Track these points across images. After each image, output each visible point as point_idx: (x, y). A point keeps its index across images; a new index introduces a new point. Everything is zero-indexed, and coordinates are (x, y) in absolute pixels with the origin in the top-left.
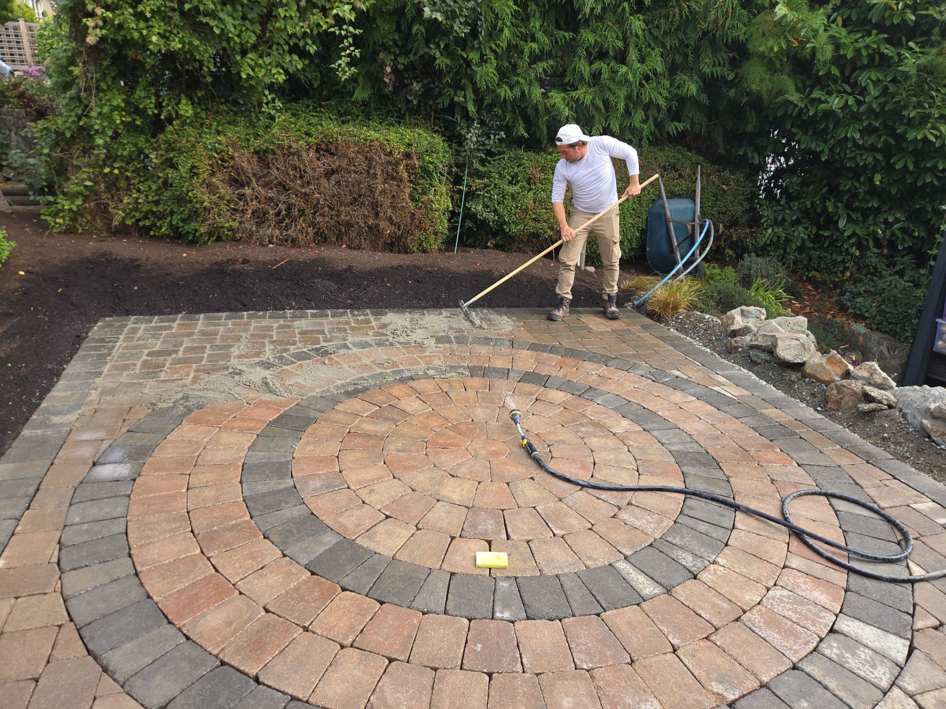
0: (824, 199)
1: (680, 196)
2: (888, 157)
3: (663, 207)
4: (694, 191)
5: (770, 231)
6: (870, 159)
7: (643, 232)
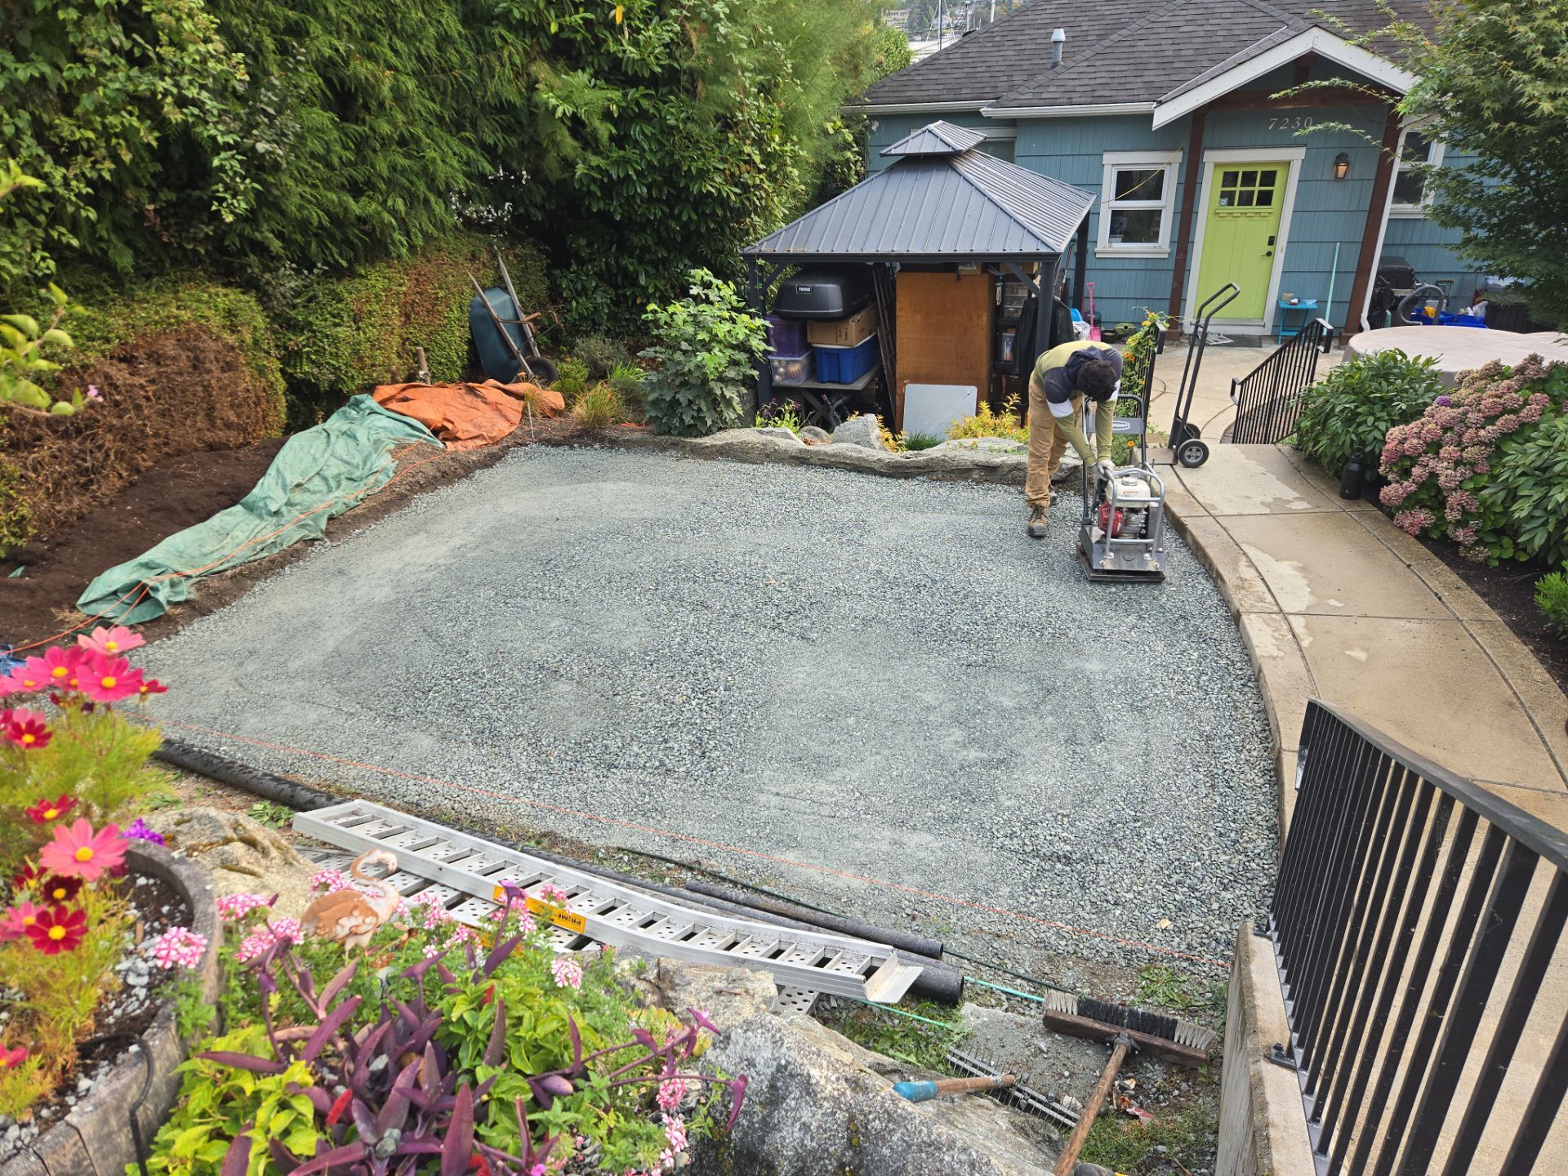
0: (617, 258)
1: (489, 289)
2: (671, 208)
3: (485, 306)
4: (501, 278)
5: (574, 303)
6: (659, 214)
7: (470, 343)
